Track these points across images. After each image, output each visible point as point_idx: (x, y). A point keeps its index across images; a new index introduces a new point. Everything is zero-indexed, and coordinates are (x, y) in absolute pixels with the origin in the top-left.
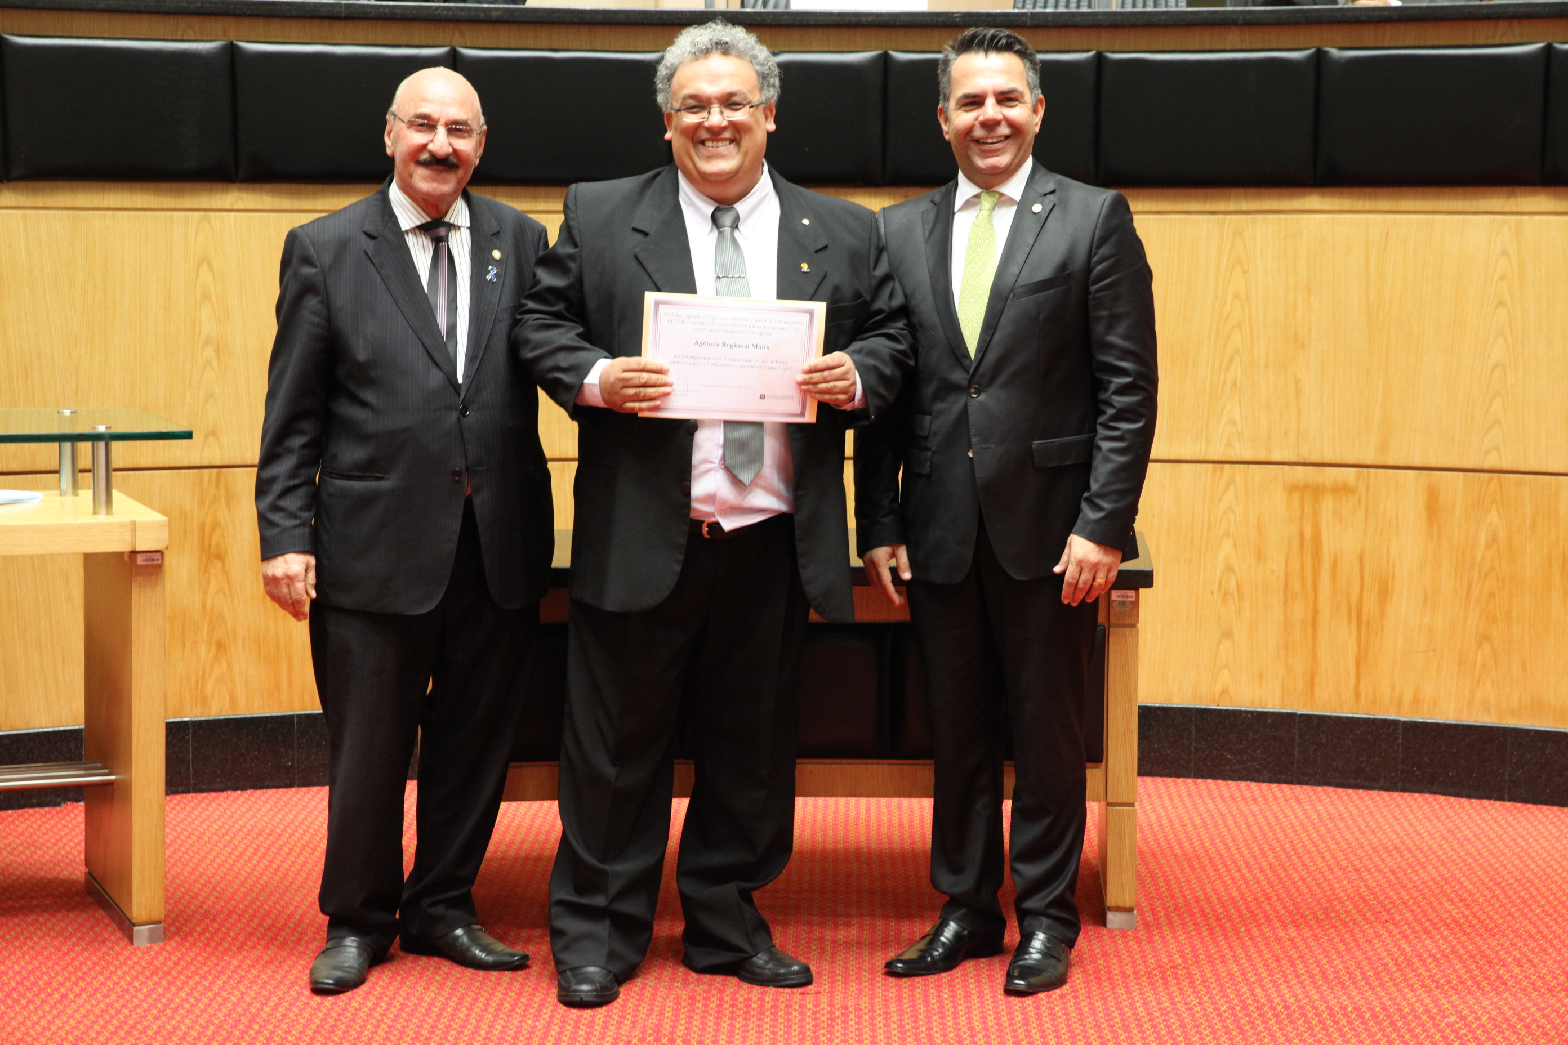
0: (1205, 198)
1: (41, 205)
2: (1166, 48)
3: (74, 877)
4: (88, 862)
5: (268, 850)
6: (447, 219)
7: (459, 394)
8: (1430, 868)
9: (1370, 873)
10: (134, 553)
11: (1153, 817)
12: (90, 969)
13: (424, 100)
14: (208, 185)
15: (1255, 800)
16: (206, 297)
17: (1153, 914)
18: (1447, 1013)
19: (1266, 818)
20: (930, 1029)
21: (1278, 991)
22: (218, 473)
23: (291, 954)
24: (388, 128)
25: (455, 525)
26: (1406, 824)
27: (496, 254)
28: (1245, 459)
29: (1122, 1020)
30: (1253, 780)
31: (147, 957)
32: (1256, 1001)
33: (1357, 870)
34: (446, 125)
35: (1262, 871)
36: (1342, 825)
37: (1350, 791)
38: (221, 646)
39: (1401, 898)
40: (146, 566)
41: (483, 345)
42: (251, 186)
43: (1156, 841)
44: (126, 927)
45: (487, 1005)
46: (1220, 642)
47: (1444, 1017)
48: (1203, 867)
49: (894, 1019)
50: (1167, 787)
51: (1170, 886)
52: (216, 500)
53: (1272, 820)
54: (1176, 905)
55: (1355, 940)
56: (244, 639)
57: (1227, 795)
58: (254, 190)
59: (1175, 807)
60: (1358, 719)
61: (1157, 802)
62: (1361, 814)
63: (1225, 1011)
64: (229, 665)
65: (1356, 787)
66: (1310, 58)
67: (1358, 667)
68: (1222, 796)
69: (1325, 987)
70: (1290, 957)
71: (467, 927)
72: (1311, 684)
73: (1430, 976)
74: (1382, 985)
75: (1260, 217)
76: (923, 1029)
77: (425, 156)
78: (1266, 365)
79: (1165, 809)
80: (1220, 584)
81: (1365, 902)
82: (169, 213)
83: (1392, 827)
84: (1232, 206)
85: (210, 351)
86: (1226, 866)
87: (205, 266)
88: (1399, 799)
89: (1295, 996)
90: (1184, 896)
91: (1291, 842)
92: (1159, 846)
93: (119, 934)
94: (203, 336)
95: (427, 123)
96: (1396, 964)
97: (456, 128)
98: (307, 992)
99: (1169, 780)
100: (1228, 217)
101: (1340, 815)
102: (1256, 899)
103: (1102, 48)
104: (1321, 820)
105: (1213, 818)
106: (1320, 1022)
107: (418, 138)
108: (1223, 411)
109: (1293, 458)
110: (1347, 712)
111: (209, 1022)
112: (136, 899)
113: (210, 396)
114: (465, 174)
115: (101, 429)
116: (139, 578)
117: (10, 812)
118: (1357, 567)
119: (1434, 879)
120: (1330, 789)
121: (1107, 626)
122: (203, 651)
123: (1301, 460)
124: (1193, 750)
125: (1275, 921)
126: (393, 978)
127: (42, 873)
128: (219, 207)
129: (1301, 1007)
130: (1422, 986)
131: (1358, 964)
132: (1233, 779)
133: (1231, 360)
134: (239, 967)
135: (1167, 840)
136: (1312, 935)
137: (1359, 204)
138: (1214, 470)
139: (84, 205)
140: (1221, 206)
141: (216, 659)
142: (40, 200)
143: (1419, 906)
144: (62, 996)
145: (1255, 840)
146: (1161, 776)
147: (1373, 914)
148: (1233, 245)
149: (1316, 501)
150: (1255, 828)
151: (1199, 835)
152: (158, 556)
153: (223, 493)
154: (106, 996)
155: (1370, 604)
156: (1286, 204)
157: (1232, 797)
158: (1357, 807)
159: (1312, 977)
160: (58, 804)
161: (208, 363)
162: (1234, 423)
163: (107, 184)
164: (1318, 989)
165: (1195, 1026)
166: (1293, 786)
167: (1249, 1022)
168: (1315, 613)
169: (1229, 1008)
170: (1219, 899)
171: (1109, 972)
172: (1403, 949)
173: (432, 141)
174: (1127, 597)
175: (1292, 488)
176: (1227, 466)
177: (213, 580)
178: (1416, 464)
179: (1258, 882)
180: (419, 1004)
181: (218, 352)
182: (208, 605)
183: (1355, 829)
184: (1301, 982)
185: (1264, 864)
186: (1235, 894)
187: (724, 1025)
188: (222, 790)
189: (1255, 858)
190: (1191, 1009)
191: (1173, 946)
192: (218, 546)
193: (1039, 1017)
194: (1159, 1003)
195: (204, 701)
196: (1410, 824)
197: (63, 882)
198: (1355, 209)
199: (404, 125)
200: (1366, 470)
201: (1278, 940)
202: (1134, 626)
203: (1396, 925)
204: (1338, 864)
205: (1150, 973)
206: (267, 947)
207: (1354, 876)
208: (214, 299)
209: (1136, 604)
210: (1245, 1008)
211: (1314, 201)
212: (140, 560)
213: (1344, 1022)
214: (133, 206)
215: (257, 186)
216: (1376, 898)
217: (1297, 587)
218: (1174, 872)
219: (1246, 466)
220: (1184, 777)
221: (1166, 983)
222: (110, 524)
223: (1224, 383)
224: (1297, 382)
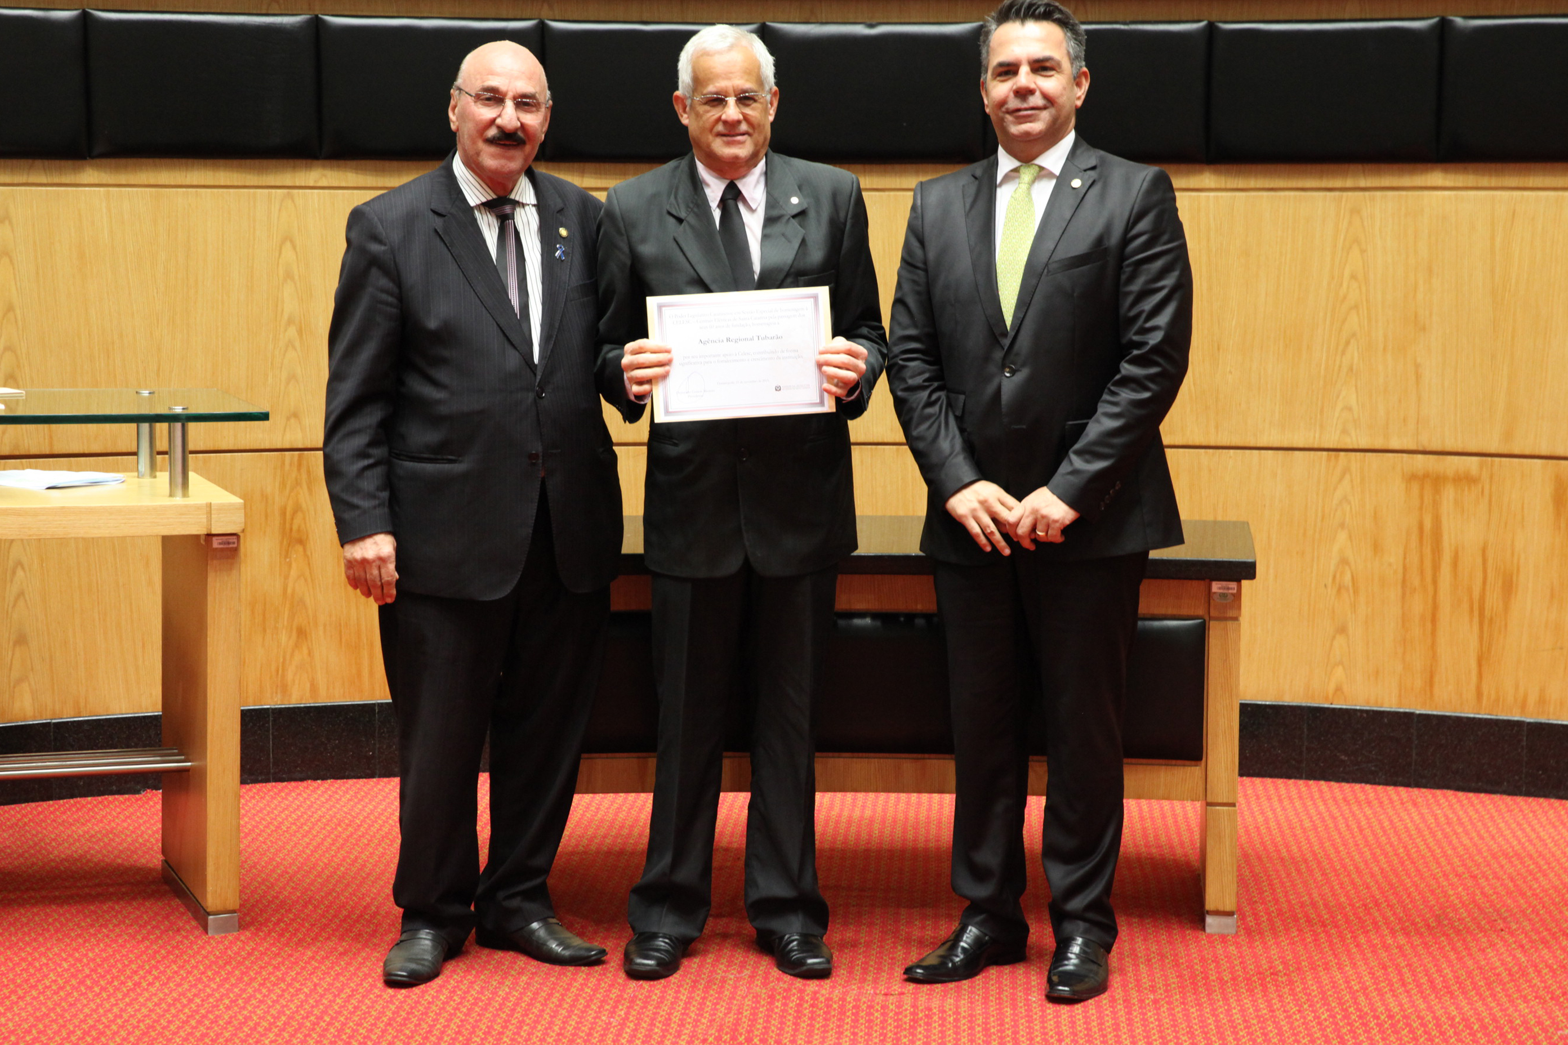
0: (1321, 175)
1: (124, 182)
2: (1281, 18)
3: (151, 865)
4: (164, 851)
5: (346, 841)
6: (512, 196)
7: (535, 375)
8: (1552, 875)
9: (1487, 879)
10: (209, 536)
11: (1260, 819)
12: (164, 957)
13: (492, 73)
14: (291, 162)
15: (1369, 803)
16: (289, 276)
17: (1255, 919)
18: (1561, 1025)
19: (1380, 822)
20: (1015, 1033)
21: (1383, 1000)
22: (300, 456)
23: (365, 945)
24: (452, 103)
25: (532, 509)
26: (1528, 830)
27: (563, 232)
28: (1361, 447)
29: (1217, 1027)
30: (1367, 782)
31: (221, 947)
32: (1358, 1009)
33: (1474, 877)
34: (514, 98)
35: (1373, 876)
36: (1460, 830)
37: (1471, 795)
38: (302, 633)
39: (1519, 906)
40: (222, 550)
41: (557, 325)
42: (335, 162)
43: (1263, 843)
44: (200, 915)
45: (561, 1000)
46: (1334, 637)
47: (1557, 1029)
48: (1311, 871)
49: (980, 1022)
50: (1277, 789)
51: (1274, 890)
52: (297, 483)
53: (1386, 824)
54: (1279, 910)
55: (1468, 949)
56: (325, 625)
57: (1339, 797)
58: (339, 167)
59: (1284, 809)
60: (1480, 719)
61: (1265, 804)
62: (1481, 819)
63: (1325, 1020)
64: (310, 653)
65: (1477, 790)
66: (1433, 28)
67: (1480, 665)
68: (1334, 799)
69: (1433, 997)
70: (1398, 965)
71: (543, 920)
72: (1430, 682)
73: (1545, 987)
74: (1493, 995)
75: (1378, 194)
76: (1009, 1032)
77: (492, 132)
78: (1385, 349)
79: (1274, 811)
80: (1334, 577)
81: (1480, 909)
82: (252, 191)
83: (1513, 832)
84: (1349, 183)
85: (292, 331)
86: (1335, 870)
87: (288, 244)
88: (1522, 803)
89: (1401, 1005)
90: (1289, 901)
91: (1405, 847)
92: (1265, 849)
93: (194, 923)
94: (286, 316)
95: (494, 97)
96: (1510, 974)
97: (524, 102)
98: (380, 985)
99: (1280, 782)
100: (1345, 194)
101: (1459, 819)
102: (1365, 905)
103: (1213, 18)
104: (1438, 825)
105: (1323, 821)
106: (1425, 1032)
107: (486, 113)
108: (1338, 397)
109: (1412, 446)
110: (1468, 712)
111: (281, 1012)
112: (210, 888)
113: (292, 377)
114: (531, 150)
115: (178, 410)
116: (215, 562)
117: (89, 799)
118: (1479, 560)
119: (1555, 888)
120: (1449, 793)
121: (1207, 619)
122: (284, 638)
123: (1421, 448)
124: (1304, 749)
125: (1384, 927)
126: (467, 972)
127: (119, 861)
128: (303, 184)
129: (1405, 1017)
130: (1536, 997)
131: (1469, 974)
132: (1347, 781)
133: (1348, 343)
134: (313, 958)
135: (1273, 841)
136: (1422, 943)
137: (1485, 181)
138: (1329, 459)
139: (167, 183)
140: (1338, 183)
141: (297, 646)
142: (123, 178)
143: (1538, 915)
144: (135, 985)
145: (1367, 844)
146: (1271, 776)
147: (1488, 923)
148: (1350, 223)
149: (1437, 490)
150: (1367, 832)
151: (1308, 839)
152: (234, 539)
153: (304, 476)
154: (179, 985)
155: (1494, 599)
156: (1406, 181)
157: (1345, 799)
158: (1477, 811)
159: (1419, 986)
160: (138, 792)
161: (290, 344)
162: (1350, 409)
163: (190, 161)
164: (1425, 999)
165: (1294, 1034)
166: (1410, 789)
167: (1350, 1031)
168: (1435, 607)
169: (1330, 1016)
170: (1326, 905)
171: (1206, 978)
172: (1518, 959)
173: (499, 116)
174: (1228, 589)
175: (1412, 478)
176: (1342, 454)
177: (294, 565)
178: (1543, 453)
179: (1368, 888)
180: (493, 999)
181: (300, 332)
182: (289, 591)
183: (1474, 834)
184: (1408, 992)
185: (1376, 869)
186: (1343, 899)
187: (803, 1025)
188: (302, 780)
189: (1366, 863)
190: (1290, 1017)
191: (1274, 951)
192: (299, 530)
193: (1130, 1022)
194: (1257, 1010)
195: (284, 688)
196: (1533, 830)
197: (139, 870)
198: (1480, 185)
199: (470, 99)
200: (1489, 459)
201: (1386, 947)
202: (1236, 619)
203: (1512, 934)
204: (1454, 869)
205: (1248, 979)
206: (342, 939)
207: (1470, 883)
208: (296, 278)
209: (1238, 596)
210: (1346, 1017)
211: (1437, 177)
212: (216, 543)
213: (1451, 1032)
214: (217, 183)
215: (342, 162)
216: (1492, 905)
217: (1416, 581)
218: (1279, 877)
219: (1362, 454)
220: (1296, 778)
221: (1265, 990)
222: (186, 506)
223: (1340, 367)
224: (1417, 366)
